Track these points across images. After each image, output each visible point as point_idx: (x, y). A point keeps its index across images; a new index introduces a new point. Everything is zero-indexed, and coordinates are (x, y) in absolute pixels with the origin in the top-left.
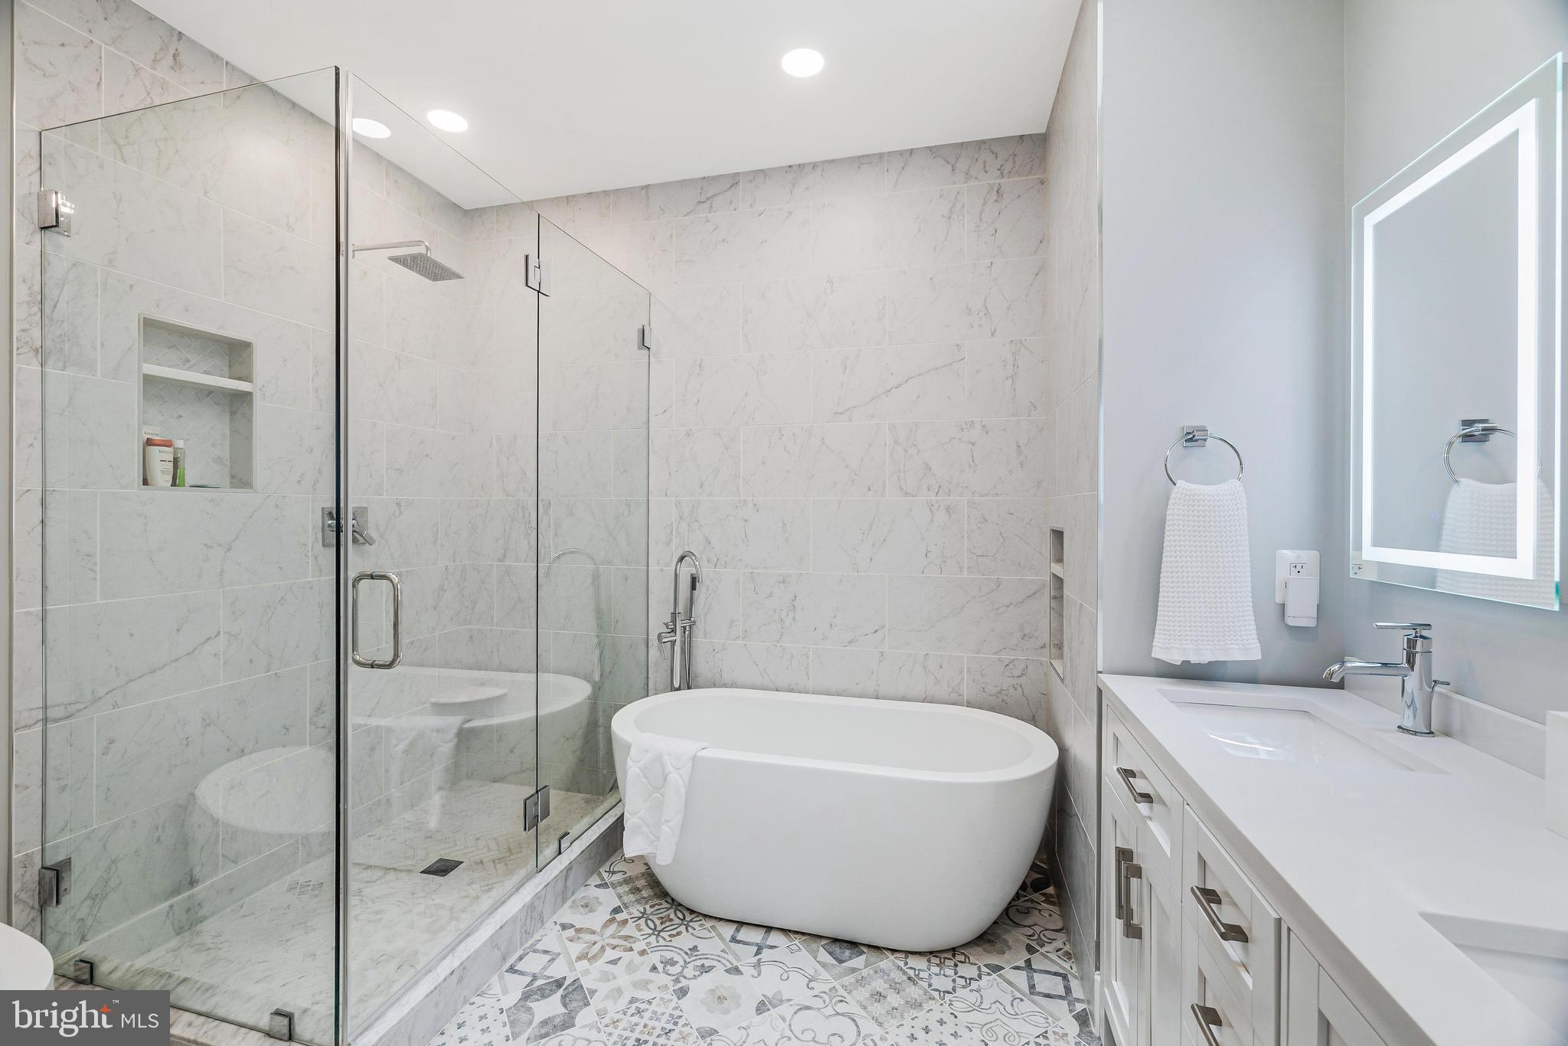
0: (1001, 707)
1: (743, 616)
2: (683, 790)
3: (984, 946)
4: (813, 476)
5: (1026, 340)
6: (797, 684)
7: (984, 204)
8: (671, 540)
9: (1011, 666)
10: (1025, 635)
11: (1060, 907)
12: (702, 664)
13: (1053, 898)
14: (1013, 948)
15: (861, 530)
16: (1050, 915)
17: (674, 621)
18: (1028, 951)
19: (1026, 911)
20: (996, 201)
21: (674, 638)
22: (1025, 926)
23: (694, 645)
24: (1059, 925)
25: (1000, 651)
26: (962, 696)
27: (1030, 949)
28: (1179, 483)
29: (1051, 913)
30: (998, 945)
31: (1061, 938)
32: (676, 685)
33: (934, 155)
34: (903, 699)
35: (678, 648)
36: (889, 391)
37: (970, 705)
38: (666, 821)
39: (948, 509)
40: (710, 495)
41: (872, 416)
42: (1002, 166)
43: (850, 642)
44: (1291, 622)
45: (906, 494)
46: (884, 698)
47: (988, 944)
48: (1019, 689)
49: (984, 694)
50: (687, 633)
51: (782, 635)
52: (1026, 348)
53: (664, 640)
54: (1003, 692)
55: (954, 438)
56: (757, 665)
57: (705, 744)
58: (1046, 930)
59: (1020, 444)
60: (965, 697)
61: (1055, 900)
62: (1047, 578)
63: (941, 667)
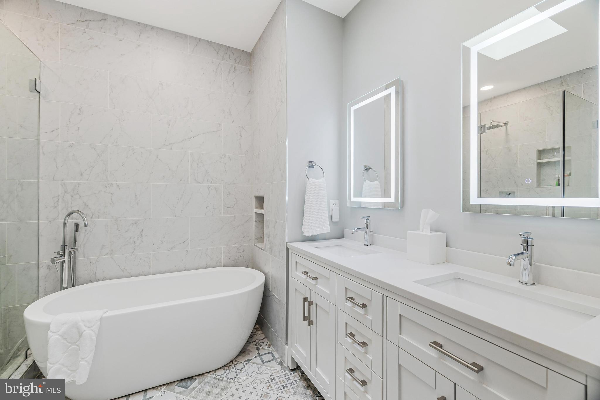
0: (236, 264)
1: (110, 242)
2: (94, 338)
3: (242, 355)
4: (152, 173)
5: (244, 127)
6: (143, 272)
7: (229, 71)
8: (58, 205)
9: (240, 248)
10: (244, 236)
11: (262, 330)
12: (81, 272)
13: (259, 328)
14: (252, 351)
15: (177, 198)
16: (260, 335)
17: (63, 250)
18: (257, 350)
19: (252, 337)
20: (234, 72)
21: (64, 260)
22: (253, 342)
23: (76, 262)
24: (264, 337)
25: (236, 243)
26: (222, 263)
27: (258, 349)
28: (310, 179)
29: (260, 334)
30: (247, 352)
31: (266, 340)
32: (65, 285)
33: (210, 45)
34: (197, 269)
35: (66, 265)
36: (190, 138)
37: (224, 266)
38: (82, 359)
39: (216, 189)
40: (87, 180)
41: (182, 148)
42: (236, 59)
43: (172, 248)
44: (333, 220)
45: (198, 183)
46: (189, 270)
47: (243, 354)
48: (242, 257)
49: (230, 261)
50: (72, 256)
51: (134, 249)
52: (244, 130)
53: (56, 262)
54: (237, 259)
55: (218, 161)
56: (119, 266)
57: (105, 310)
58: (260, 340)
59: (242, 165)
60: (223, 263)
61: (259, 329)
62: (253, 215)
63: (213, 253)
